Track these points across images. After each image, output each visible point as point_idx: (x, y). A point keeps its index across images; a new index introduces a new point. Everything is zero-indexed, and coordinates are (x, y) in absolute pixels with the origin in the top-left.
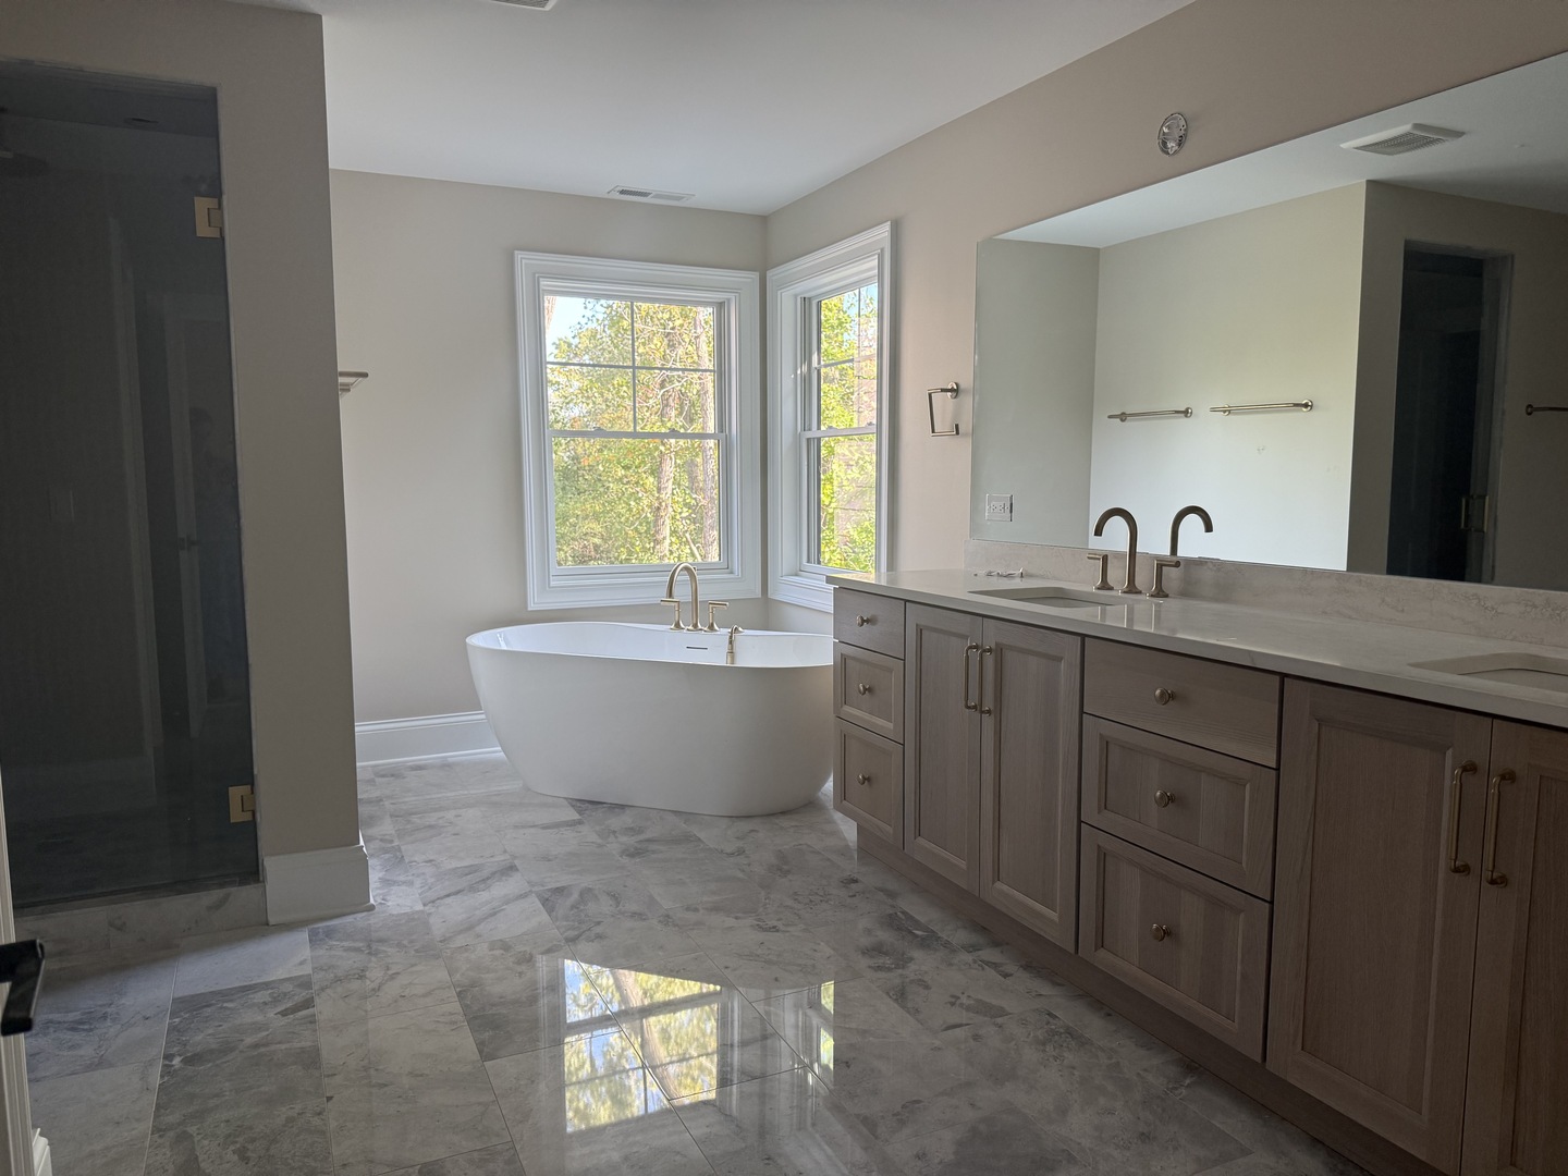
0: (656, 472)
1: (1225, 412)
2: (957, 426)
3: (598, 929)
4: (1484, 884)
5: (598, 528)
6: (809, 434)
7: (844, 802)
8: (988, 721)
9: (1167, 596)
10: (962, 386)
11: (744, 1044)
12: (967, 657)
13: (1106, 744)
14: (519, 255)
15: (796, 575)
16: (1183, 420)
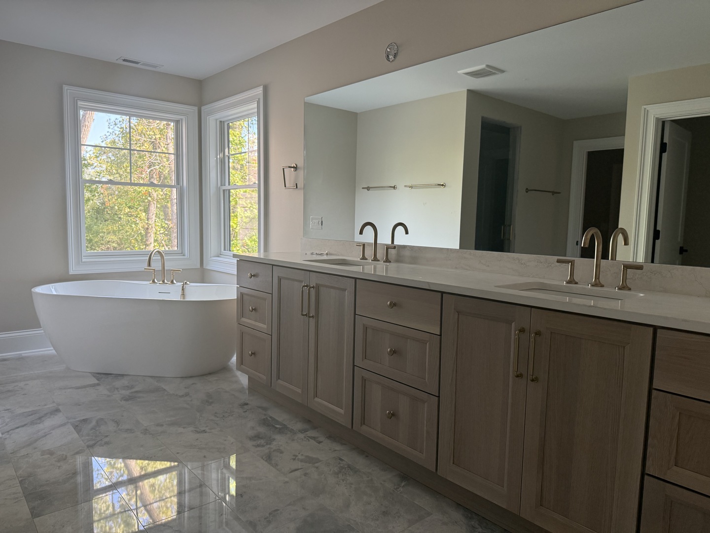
0: (147, 210)
1: (410, 187)
2: (296, 184)
3: (107, 439)
4: (529, 381)
5: (114, 238)
6: (224, 188)
7: (242, 366)
8: (312, 321)
9: (390, 262)
10: (298, 166)
11: (190, 490)
12: (302, 291)
13: (366, 328)
14: (65, 87)
15: (218, 257)
16: (393, 191)
